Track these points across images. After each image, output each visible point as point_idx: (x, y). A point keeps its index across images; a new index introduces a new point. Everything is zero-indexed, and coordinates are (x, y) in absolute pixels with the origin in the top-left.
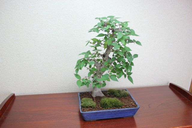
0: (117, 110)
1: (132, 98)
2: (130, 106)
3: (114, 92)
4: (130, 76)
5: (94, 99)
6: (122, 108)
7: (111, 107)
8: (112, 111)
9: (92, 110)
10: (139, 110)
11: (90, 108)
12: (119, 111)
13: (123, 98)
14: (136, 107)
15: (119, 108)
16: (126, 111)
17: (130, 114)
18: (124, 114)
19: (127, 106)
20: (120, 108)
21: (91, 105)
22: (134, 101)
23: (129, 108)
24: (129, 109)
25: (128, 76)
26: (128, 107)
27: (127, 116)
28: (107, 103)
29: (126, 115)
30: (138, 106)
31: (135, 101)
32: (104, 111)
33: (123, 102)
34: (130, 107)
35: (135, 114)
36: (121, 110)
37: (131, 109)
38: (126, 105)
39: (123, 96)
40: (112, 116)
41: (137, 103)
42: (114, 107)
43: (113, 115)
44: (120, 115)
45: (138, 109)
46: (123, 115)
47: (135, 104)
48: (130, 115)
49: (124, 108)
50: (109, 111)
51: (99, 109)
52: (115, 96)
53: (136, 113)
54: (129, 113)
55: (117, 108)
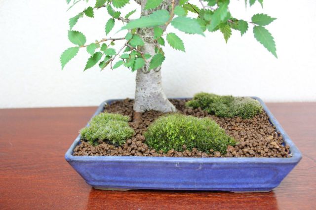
0: (203, 159)
1: (271, 123)
2: (259, 149)
3: (212, 101)
4: (266, 27)
5: (137, 117)
6: (224, 154)
7: (180, 149)
8: (181, 163)
9: (108, 153)
10: (296, 168)
11: (104, 145)
12: (211, 164)
13: (239, 119)
14: (283, 156)
15: (212, 155)
16: (242, 170)
17: (261, 183)
18: (233, 180)
19: (246, 150)
20: (218, 154)
21: (109, 136)
22: (279, 135)
23: (255, 159)
24: (254, 163)
25: (255, 28)
26: (252, 152)
27: (245, 186)
28: (166, 133)
29: (241, 184)
30: (295, 155)
31: (283, 132)
32: (150, 159)
33: (236, 133)
34: (259, 153)
35: (278, 182)
36: (217, 164)
37: (259, 164)
38: (243, 144)
39: (241, 114)
40: (185, 183)
41: (289, 142)
42: (194, 150)
43: (190, 181)
44: (215, 181)
45: (295, 164)
46: (230, 184)
47: (284, 143)
48: (257, 186)
49: (234, 156)
50: (167, 163)
51: (133, 152)
52: (212, 113)
53: (286, 179)
54: (255, 176)
55: (205, 154)
